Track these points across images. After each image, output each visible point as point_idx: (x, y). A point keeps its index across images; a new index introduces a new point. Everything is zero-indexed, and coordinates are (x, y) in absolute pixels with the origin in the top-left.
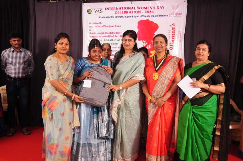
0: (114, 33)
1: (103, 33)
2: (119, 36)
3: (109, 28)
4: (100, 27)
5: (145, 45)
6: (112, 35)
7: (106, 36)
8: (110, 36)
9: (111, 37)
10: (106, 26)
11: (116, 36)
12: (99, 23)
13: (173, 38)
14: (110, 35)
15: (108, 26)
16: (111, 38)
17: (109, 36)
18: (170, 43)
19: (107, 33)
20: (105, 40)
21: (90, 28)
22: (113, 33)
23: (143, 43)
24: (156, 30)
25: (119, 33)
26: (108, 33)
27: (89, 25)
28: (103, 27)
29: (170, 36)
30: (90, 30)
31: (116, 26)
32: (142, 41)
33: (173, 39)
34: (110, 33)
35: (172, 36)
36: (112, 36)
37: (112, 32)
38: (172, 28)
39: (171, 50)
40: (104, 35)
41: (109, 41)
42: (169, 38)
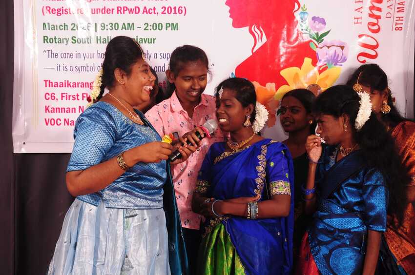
2: (159, 10)
5: (259, 44)
6: (131, 5)
7: (105, 11)
9: (127, 12)
11: (146, 11)
13: (371, 16)
14: (122, 3)
16: (127, 18)
17: (119, 10)
20: (103, 27)
23: (251, 35)
32: (247, 28)
33: (375, 21)
36: (131, 11)
40: (100, 4)
41: (120, 27)
42: (358, 15)
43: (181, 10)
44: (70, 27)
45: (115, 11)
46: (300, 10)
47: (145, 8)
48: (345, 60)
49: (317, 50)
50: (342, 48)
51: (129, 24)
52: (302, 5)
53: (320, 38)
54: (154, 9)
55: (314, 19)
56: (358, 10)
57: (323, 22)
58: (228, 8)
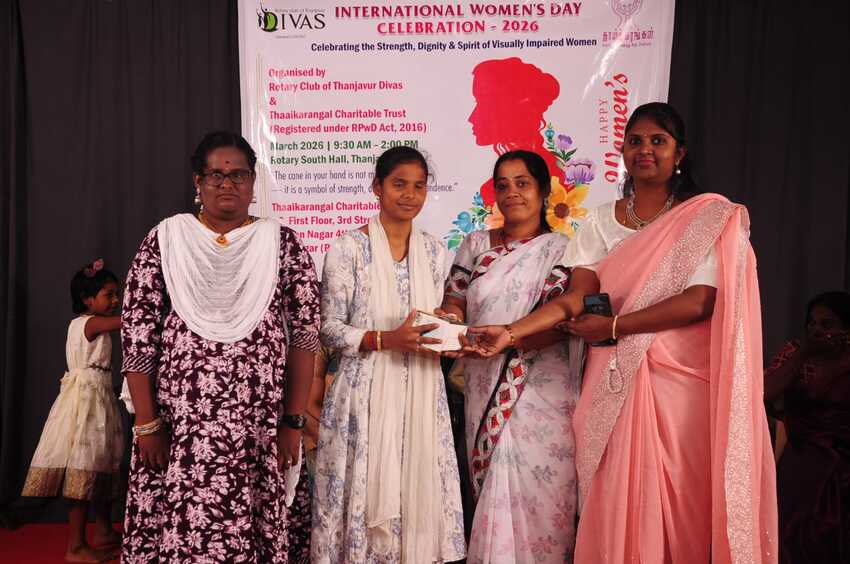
0: (378, 114)
1: (329, 115)
2: (397, 127)
3: (351, 92)
4: (316, 87)
6: (367, 122)
7: (339, 129)
8: (361, 127)
9: (363, 130)
10: (339, 85)
11: (383, 128)
12: (311, 73)
13: (617, 134)
14: (357, 120)
15: (347, 87)
16: (363, 136)
17: (354, 127)
18: (608, 155)
19: (344, 114)
20: (337, 144)
21: (274, 93)
22: (369, 114)
23: (496, 153)
24: (551, 103)
25: (395, 115)
26: (351, 115)
27: (267, 80)
28: (327, 87)
29: (605, 124)
30: (273, 102)
31: (384, 85)
32: (492, 146)
33: (620, 140)
34: (359, 113)
35: (615, 124)
36: (367, 129)
37: (365, 109)
38: (616, 92)
39: (613, 181)
40: (333, 122)
41: (356, 146)
42: (604, 134)
43: (420, 127)
44: (300, 146)
45: (350, 129)
46: (546, 129)
47: (382, 125)
48: (592, 179)
49: (564, 169)
50: (589, 166)
51: (365, 142)
52: (547, 124)
53: (566, 157)
54: (392, 126)
55: (560, 137)
56: (603, 129)
57: (569, 140)
58: (471, 125)
